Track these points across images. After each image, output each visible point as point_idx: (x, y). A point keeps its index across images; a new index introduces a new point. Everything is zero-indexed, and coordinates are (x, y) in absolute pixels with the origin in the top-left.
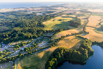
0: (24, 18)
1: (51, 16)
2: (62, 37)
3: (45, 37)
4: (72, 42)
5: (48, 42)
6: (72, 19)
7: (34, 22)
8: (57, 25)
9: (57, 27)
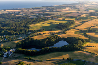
0: (13, 20)
2: (38, 34)
3: (25, 35)
7: (21, 24)
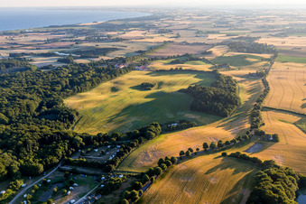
1: (99, 71)
2: (160, 162)
3: (79, 169)
4: (212, 181)
5: (98, 192)
6: (197, 80)
7: (24, 98)
8: (131, 109)
9: (133, 119)
